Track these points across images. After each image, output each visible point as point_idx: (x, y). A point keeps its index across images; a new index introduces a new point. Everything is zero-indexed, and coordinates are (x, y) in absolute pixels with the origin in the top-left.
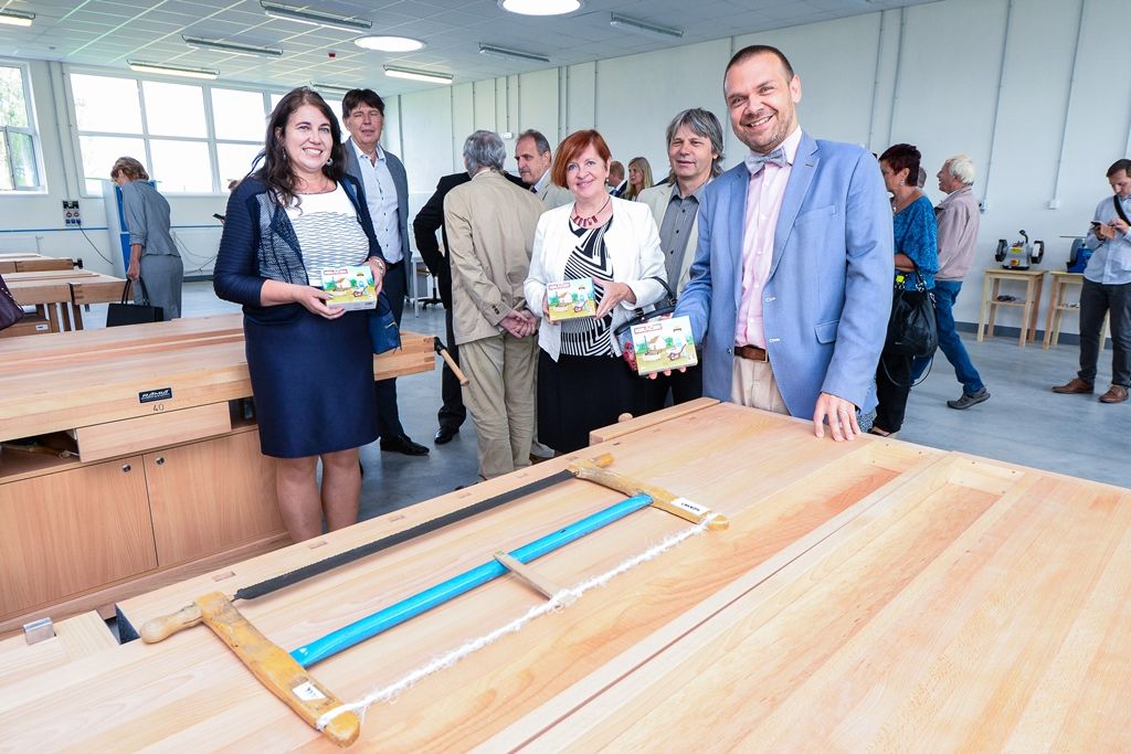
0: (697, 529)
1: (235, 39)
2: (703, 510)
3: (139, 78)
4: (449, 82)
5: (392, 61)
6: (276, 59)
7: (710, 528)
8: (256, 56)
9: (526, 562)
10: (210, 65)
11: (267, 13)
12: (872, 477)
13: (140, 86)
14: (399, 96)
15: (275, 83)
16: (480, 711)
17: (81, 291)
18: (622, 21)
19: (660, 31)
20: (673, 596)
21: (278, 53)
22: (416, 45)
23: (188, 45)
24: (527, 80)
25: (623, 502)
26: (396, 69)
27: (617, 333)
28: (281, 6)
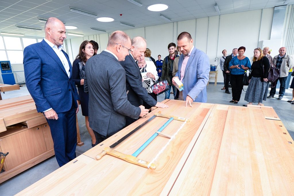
0: (185, 122)
1: (30, 26)
2: (184, 119)
3: (3, 36)
4: (83, 36)
5: (69, 31)
6: (41, 31)
7: (187, 122)
8: (33, 30)
9: (161, 132)
10: (22, 32)
11: (39, 20)
12: (204, 110)
13: (3, 38)
14: (70, 39)
15: (39, 37)
16: (169, 160)
17: (2, 89)
18: (123, 23)
19: (130, 26)
20: (186, 135)
21: (41, 30)
22: (76, 28)
23: (17, 28)
24: (101, 35)
25: (169, 120)
26: (70, 33)
27: (151, 87)
28: (43, 19)
